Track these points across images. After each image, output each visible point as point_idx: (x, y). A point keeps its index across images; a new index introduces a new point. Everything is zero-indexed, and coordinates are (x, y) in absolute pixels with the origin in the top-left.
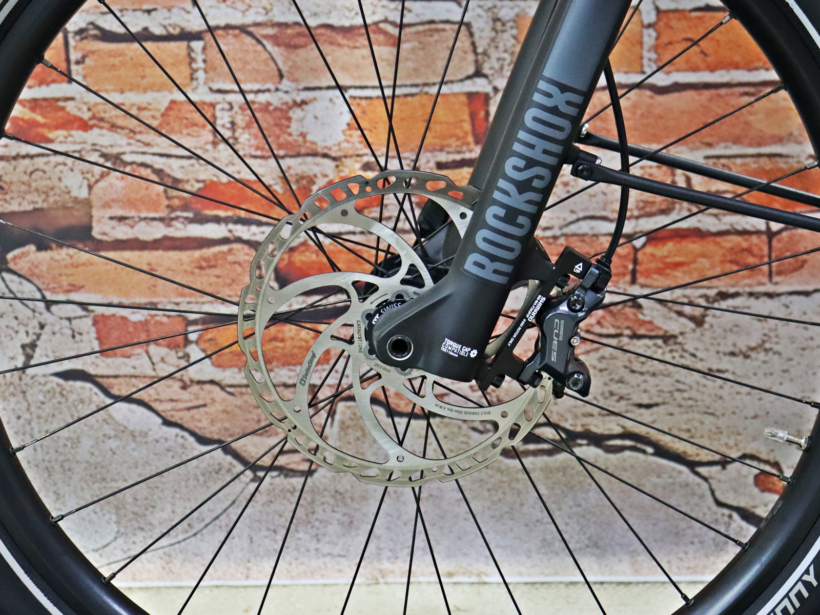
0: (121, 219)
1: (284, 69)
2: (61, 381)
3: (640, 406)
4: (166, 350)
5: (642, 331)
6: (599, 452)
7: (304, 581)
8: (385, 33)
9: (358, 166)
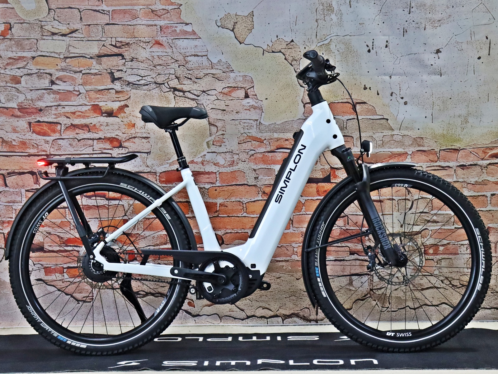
0: (50, 246)
2: (36, 282)
3: (162, 287)
4: (59, 274)
6: (154, 297)
7: (88, 326)
8: (105, 207)
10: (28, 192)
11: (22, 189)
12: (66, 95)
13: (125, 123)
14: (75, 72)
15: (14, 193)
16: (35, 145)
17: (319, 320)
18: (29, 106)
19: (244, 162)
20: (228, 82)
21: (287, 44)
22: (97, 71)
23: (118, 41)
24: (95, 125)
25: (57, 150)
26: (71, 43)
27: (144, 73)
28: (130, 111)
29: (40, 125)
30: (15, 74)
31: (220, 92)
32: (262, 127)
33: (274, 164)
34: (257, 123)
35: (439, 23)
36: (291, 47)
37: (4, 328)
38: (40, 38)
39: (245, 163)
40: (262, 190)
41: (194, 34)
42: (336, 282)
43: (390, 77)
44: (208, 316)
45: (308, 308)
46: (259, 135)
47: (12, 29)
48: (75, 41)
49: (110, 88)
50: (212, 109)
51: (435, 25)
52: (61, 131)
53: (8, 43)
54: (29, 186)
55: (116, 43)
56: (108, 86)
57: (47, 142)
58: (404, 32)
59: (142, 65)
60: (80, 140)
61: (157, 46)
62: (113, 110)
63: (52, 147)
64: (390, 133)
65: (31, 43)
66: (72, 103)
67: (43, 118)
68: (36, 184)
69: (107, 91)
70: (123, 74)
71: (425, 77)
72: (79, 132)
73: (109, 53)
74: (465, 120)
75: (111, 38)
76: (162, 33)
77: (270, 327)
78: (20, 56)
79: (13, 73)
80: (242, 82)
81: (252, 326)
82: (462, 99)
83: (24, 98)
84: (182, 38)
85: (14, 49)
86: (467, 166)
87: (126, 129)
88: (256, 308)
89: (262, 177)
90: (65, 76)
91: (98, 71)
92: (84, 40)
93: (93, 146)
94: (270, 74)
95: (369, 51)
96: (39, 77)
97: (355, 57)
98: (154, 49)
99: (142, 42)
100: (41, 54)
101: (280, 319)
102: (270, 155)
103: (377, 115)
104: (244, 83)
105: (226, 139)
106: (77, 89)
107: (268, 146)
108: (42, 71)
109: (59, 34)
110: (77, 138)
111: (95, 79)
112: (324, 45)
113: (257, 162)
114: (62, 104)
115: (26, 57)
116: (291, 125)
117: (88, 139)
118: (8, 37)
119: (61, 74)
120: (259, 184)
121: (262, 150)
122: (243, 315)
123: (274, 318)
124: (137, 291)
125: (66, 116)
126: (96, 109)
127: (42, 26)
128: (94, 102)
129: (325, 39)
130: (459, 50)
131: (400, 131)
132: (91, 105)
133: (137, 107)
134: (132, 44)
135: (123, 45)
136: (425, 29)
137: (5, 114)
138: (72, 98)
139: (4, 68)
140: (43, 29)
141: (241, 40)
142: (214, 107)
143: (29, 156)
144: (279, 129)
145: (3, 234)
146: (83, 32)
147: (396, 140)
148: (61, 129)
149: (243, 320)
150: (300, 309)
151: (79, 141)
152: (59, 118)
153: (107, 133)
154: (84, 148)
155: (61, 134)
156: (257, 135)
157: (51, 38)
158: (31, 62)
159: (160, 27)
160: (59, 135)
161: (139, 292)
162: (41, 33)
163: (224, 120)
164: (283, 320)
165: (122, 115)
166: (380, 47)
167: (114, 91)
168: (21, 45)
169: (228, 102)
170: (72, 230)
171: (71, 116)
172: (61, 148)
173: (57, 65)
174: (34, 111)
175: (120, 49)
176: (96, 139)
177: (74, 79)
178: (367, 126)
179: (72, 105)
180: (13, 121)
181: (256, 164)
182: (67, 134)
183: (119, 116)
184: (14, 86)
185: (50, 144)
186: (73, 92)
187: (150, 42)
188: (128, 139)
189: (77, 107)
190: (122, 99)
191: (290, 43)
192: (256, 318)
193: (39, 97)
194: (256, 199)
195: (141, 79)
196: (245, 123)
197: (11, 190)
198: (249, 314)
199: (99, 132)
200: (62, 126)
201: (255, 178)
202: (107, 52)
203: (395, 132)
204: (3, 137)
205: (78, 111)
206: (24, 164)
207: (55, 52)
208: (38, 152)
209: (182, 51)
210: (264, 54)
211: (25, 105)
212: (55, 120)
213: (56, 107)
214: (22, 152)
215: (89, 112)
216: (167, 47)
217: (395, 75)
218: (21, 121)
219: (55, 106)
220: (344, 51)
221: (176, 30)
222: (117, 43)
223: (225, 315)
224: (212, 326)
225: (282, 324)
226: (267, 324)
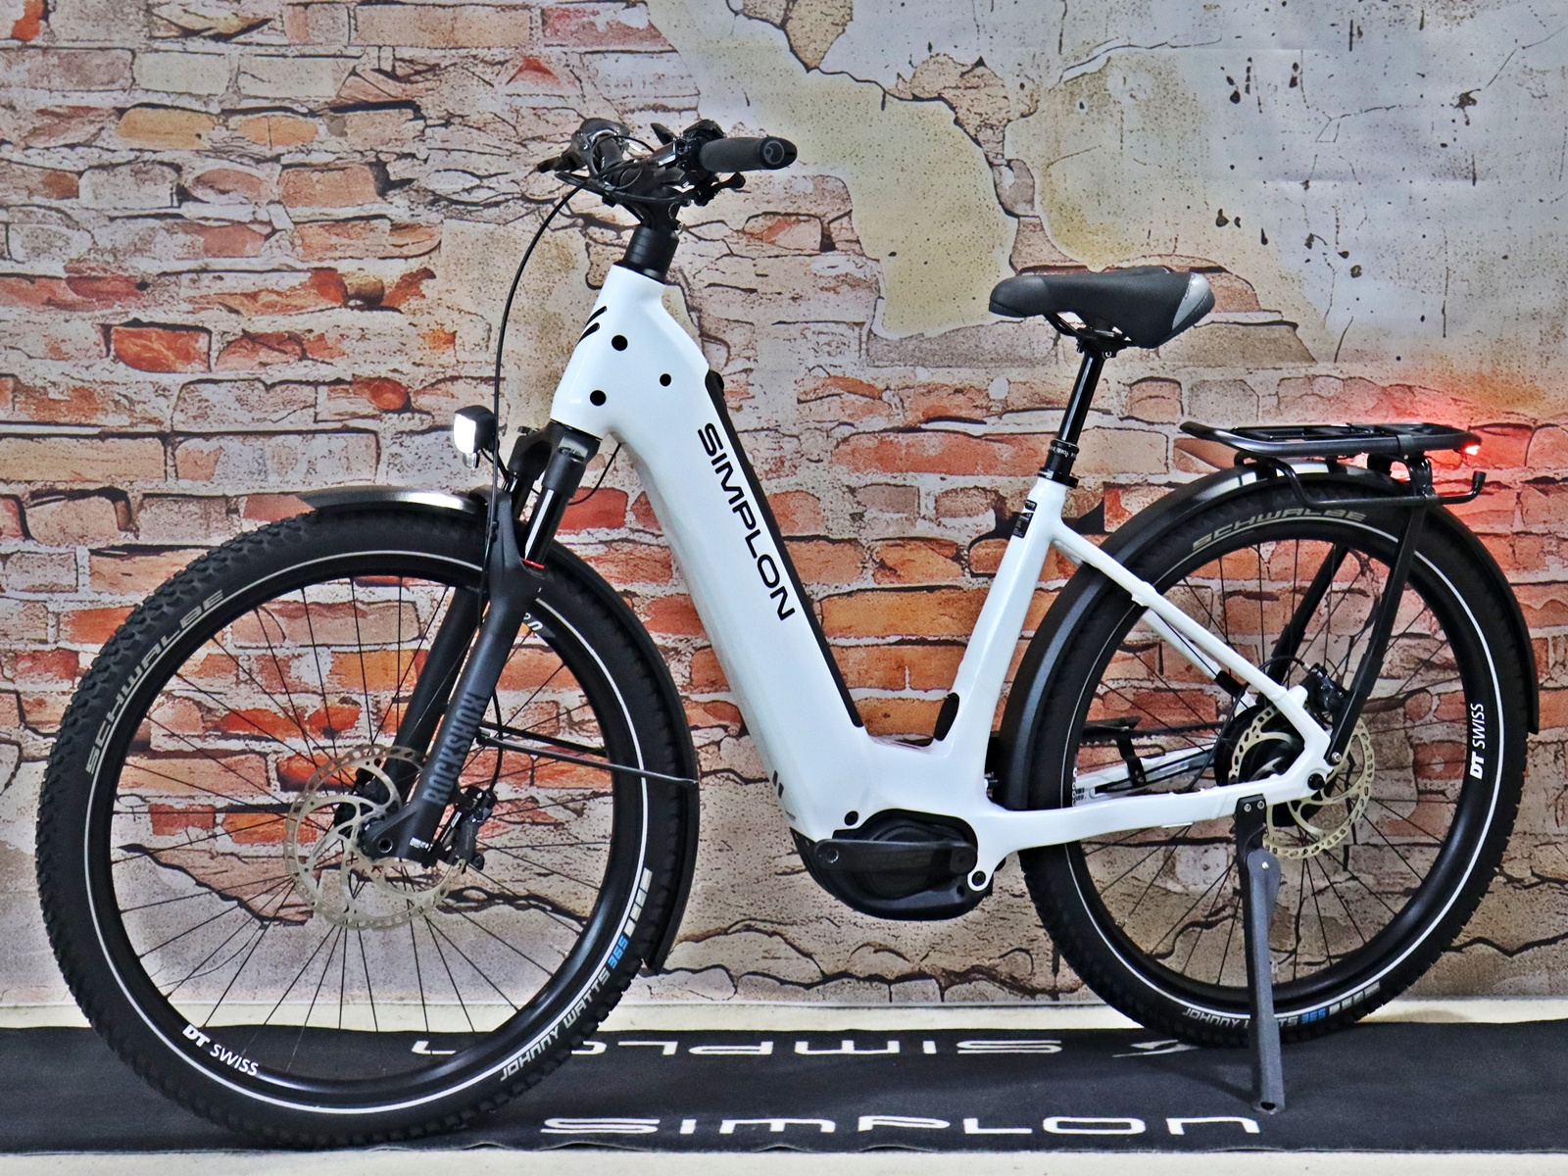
0: (171, 736)
1: (286, 633)
2: (125, 852)
3: (540, 875)
4: (200, 830)
5: (539, 820)
6: (513, 909)
7: (295, 1002)
9: (337, 700)
10: (98, 558)
11: (78, 548)
12: (229, 236)
13: (421, 332)
14: (258, 161)
15: (52, 560)
16: (124, 401)
17: (1061, 991)
18: (105, 270)
19: (816, 462)
20: (767, 198)
21: (963, 74)
22: (330, 158)
23: (402, 60)
24: (321, 337)
25: (195, 418)
26: (244, 62)
27: (487, 166)
28: (439, 292)
29: (140, 336)
30: (60, 167)
31: (737, 231)
32: (875, 347)
33: (917, 470)
34: (860, 335)
35: (1469, 7)
36: (975, 81)
37: (16, 1007)
38: (143, 47)
39: (821, 468)
40: (874, 557)
41: (654, 37)
42: (1119, 864)
43: (1306, 184)
44: (694, 972)
45: (1027, 951)
46: (867, 376)
47: (52, 17)
48: (259, 58)
49: (372, 213)
50: (710, 285)
51: (1454, 13)
52: (209, 355)
53: (37, 63)
54: (101, 535)
55: (394, 66)
56: (367, 207)
57: (162, 392)
58: (1351, 35)
59: (479, 140)
60: (274, 385)
61: (529, 75)
62: (383, 288)
63: (179, 408)
64: (1303, 369)
65: (113, 64)
66: (248, 263)
67: (148, 313)
68: (126, 530)
69: (362, 224)
70: (417, 168)
71: (1421, 186)
72: (269, 360)
73: (371, 99)
74: (1553, 328)
75: (380, 47)
76: (548, 32)
77: (898, 1011)
78: (76, 104)
79: (52, 161)
80: (813, 198)
81: (838, 1008)
82: (1543, 258)
83: (89, 244)
84: (613, 52)
85: (56, 82)
86: (1558, 482)
87: (425, 352)
88: (854, 948)
89: (875, 514)
90: (225, 174)
91: (334, 157)
92: (288, 53)
93: (314, 406)
94: (905, 174)
95: (1235, 98)
96: (139, 176)
97: (1190, 119)
98: (519, 86)
99: (482, 61)
100: (145, 99)
101: (932, 986)
102: (904, 439)
103: (1260, 310)
104: (819, 202)
105: (757, 387)
106: (263, 216)
107: (896, 411)
108: (147, 156)
109: (206, 34)
110: (263, 377)
111: (323, 183)
112: (1086, 77)
113: (860, 464)
114: (212, 267)
115: (95, 109)
116: (972, 343)
117: (300, 383)
118: (38, 41)
119: (212, 164)
120: (866, 536)
121: (879, 423)
122: (808, 971)
123: (913, 983)
124: (458, 887)
125: (226, 306)
126: (327, 282)
127: (148, 5)
128: (320, 259)
129: (1090, 57)
130: (1533, 96)
131: (1337, 364)
132: (308, 270)
133: (464, 278)
134: (446, 67)
135: (418, 73)
136: (1421, 27)
137: (25, 297)
138: (248, 247)
139: (22, 144)
140: (155, 18)
141: (809, 57)
142: (717, 278)
143: (103, 436)
144: (933, 355)
145: (14, 696)
146: (286, 28)
147: (1323, 394)
148: (210, 349)
149: (808, 986)
150: (998, 954)
151: (269, 388)
152: (203, 313)
153: (361, 362)
154: (285, 413)
155: (209, 367)
156: (862, 373)
157: (178, 47)
158: (113, 127)
159: (543, 12)
160: (202, 368)
161: (466, 893)
162: (146, 29)
163: (752, 324)
164: (942, 990)
165: (414, 303)
166: (1272, 86)
167: (385, 225)
168: (79, 68)
169: (764, 264)
170: (242, 685)
171: (242, 304)
172: (209, 412)
173: (199, 136)
174: (121, 287)
175: (408, 86)
176: (324, 383)
177: (252, 183)
178: (1225, 345)
179: (248, 268)
180: (49, 321)
181: (857, 470)
182: (229, 365)
183: (401, 308)
184: (55, 203)
185: (174, 399)
186: (249, 226)
187: (507, 61)
188: (433, 385)
189: (265, 276)
190: (414, 250)
191: (971, 71)
192: (854, 981)
193: (136, 240)
194: (854, 587)
195: (478, 187)
196: (820, 333)
197: (43, 549)
198: (829, 969)
199: (337, 359)
200: (214, 338)
201: (853, 516)
202: (365, 93)
203: (1321, 368)
204: (16, 373)
205: (267, 290)
206: (84, 462)
207: (190, 94)
208: (132, 425)
209: (615, 93)
210: (888, 104)
211: (93, 269)
212: (190, 320)
213: (194, 276)
214: (80, 425)
215: (302, 292)
216: (564, 80)
217: (1320, 177)
218: (79, 322)
219: (189, 271)
220: (1152, 97)
221: (593, 24)
222: (397, 64)
223: (751, 970)
224: (708, 1005)
225: (940, 1004)
226: (891, 1000)
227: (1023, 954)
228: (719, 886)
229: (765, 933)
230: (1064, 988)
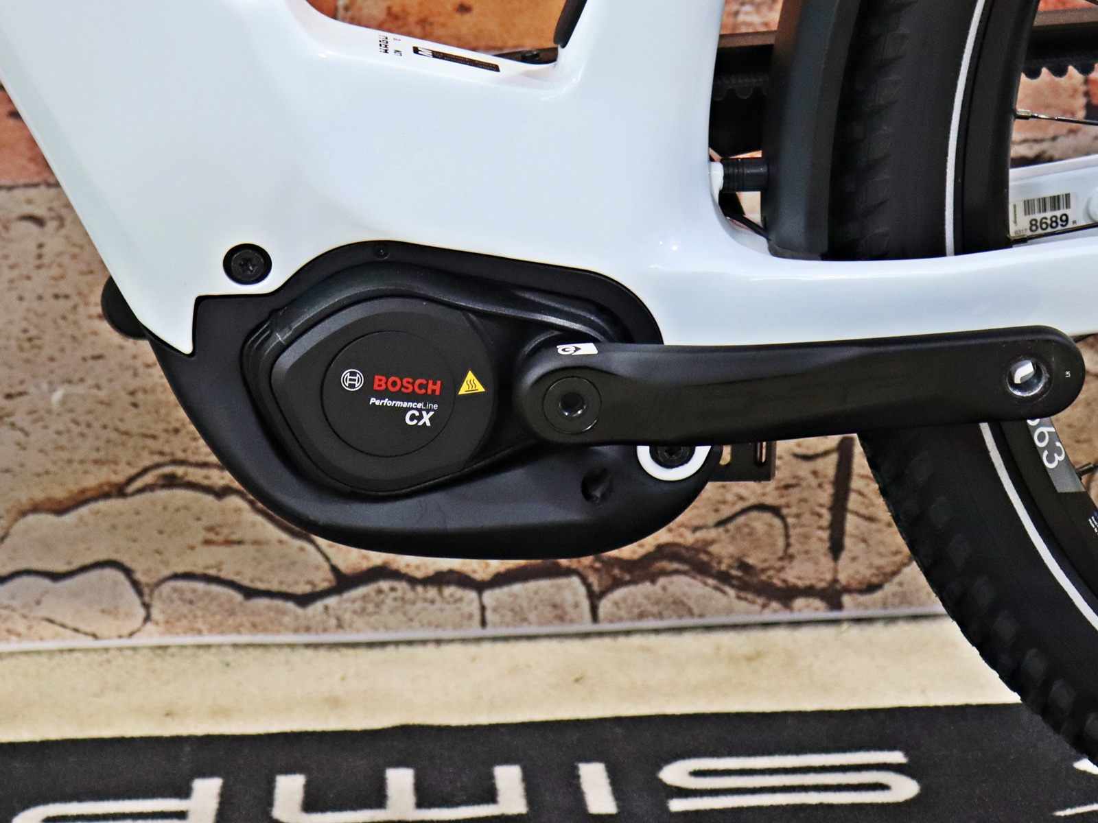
17: (848, 590)
44: (55, 577)
45: (775, 510)
77: (500, 646)
81: (371, 645)
101: (571, 592)
122: (307, 568)
149: (304, 600)
150: (713, 518)
164: (594, 598)
192: (402, 586)
198: (348, 561)
223: (181, 569)
224: (86, 651)
225: (588, 626)
226: (483, 623)
227: (767, 516)
228: (102, 394)
229: (208, 490)
230: (854, 584)
